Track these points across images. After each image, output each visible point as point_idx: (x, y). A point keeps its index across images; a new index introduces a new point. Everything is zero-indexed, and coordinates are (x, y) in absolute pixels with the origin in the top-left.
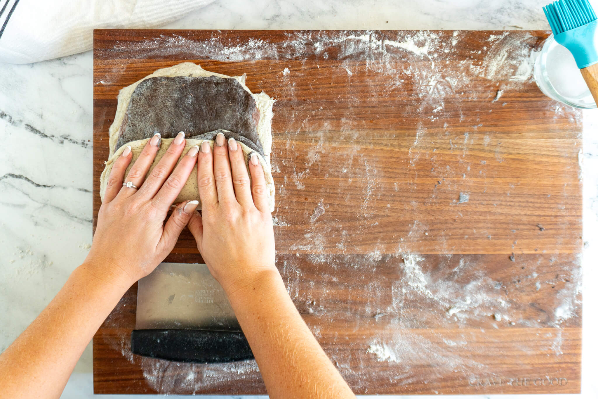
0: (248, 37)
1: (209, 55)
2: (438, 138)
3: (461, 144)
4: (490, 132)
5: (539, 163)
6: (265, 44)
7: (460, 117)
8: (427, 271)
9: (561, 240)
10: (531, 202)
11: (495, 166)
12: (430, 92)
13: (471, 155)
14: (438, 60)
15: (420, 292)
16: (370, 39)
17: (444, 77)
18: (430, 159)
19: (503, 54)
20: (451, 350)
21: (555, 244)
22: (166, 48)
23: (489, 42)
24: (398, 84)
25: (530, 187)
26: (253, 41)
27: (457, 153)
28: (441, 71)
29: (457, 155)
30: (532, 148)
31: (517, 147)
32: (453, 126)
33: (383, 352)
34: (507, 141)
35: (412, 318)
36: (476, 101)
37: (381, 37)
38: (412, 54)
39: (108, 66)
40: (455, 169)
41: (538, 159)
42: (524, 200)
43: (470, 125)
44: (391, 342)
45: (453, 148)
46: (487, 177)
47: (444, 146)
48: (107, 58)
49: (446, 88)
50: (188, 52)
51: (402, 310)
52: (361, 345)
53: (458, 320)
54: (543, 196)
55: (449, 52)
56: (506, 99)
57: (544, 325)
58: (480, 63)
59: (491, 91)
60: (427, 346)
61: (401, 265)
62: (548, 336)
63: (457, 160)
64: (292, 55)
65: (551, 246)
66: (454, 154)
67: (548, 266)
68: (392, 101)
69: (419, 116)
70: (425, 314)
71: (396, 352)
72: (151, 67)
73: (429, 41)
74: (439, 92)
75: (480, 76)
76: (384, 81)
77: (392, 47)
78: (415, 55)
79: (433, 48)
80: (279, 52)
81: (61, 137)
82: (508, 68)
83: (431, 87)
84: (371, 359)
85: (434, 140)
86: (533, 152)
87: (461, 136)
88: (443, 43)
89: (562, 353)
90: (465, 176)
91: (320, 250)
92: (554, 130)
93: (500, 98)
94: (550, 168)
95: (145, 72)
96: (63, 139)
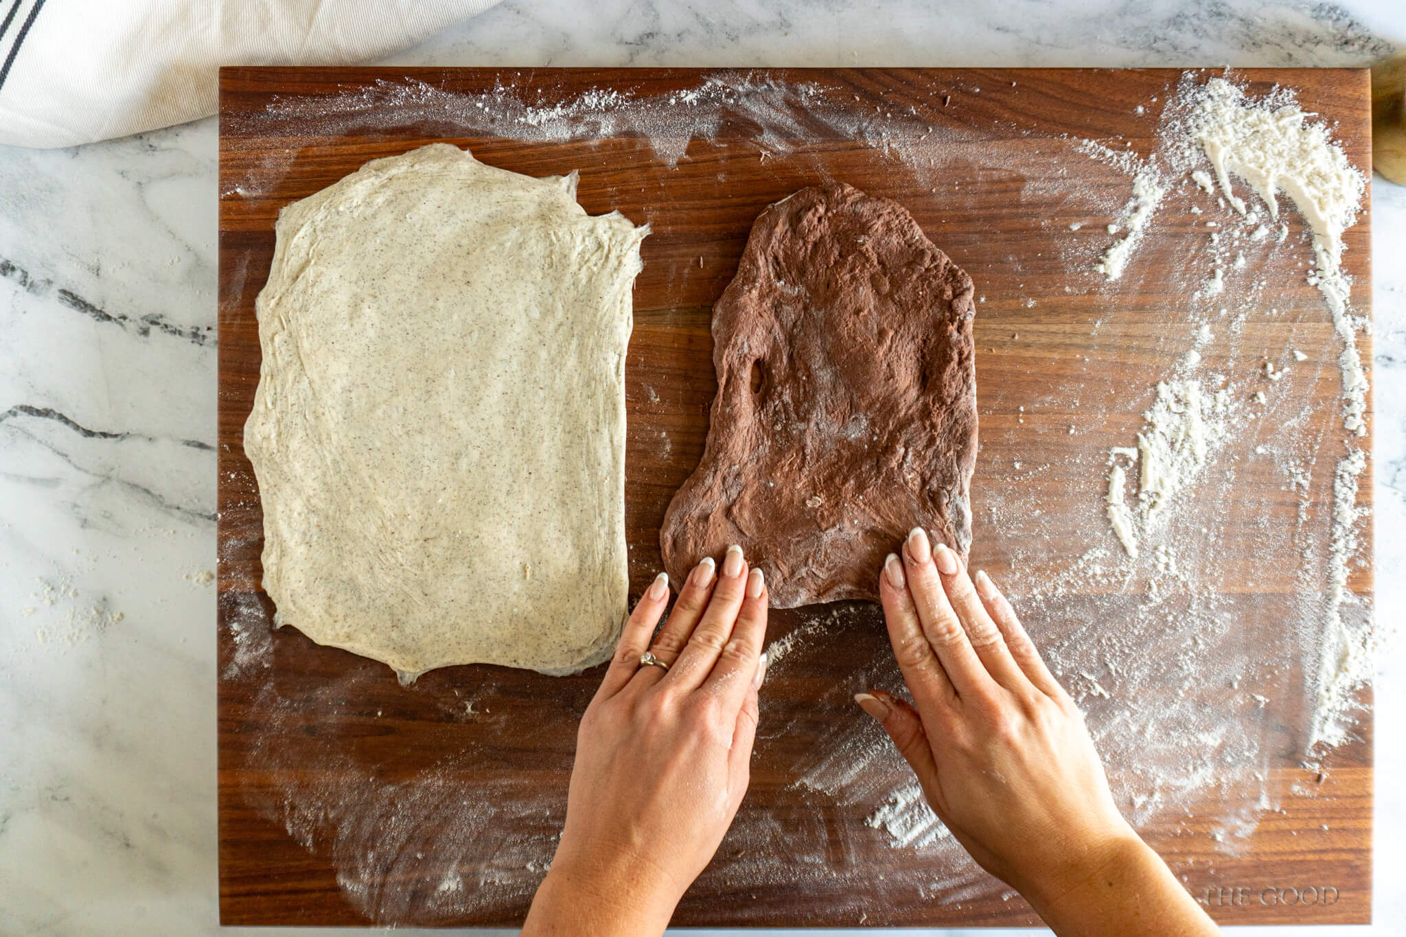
0: (582, 84)
1: (490, 127)
3: (1085, 334)
6: (622, 100)
22: (389, 111)
26: (595, 95)
39: (254, 153)
47: (1044, 340)
48: (250, 133)
50: (442, 120)
57: (1287, 761)
66: (1068, 357)
72: (352, 154)
81: (142, 319)
84: (875, 842)
95: (341, 167)
96: (147, 324)
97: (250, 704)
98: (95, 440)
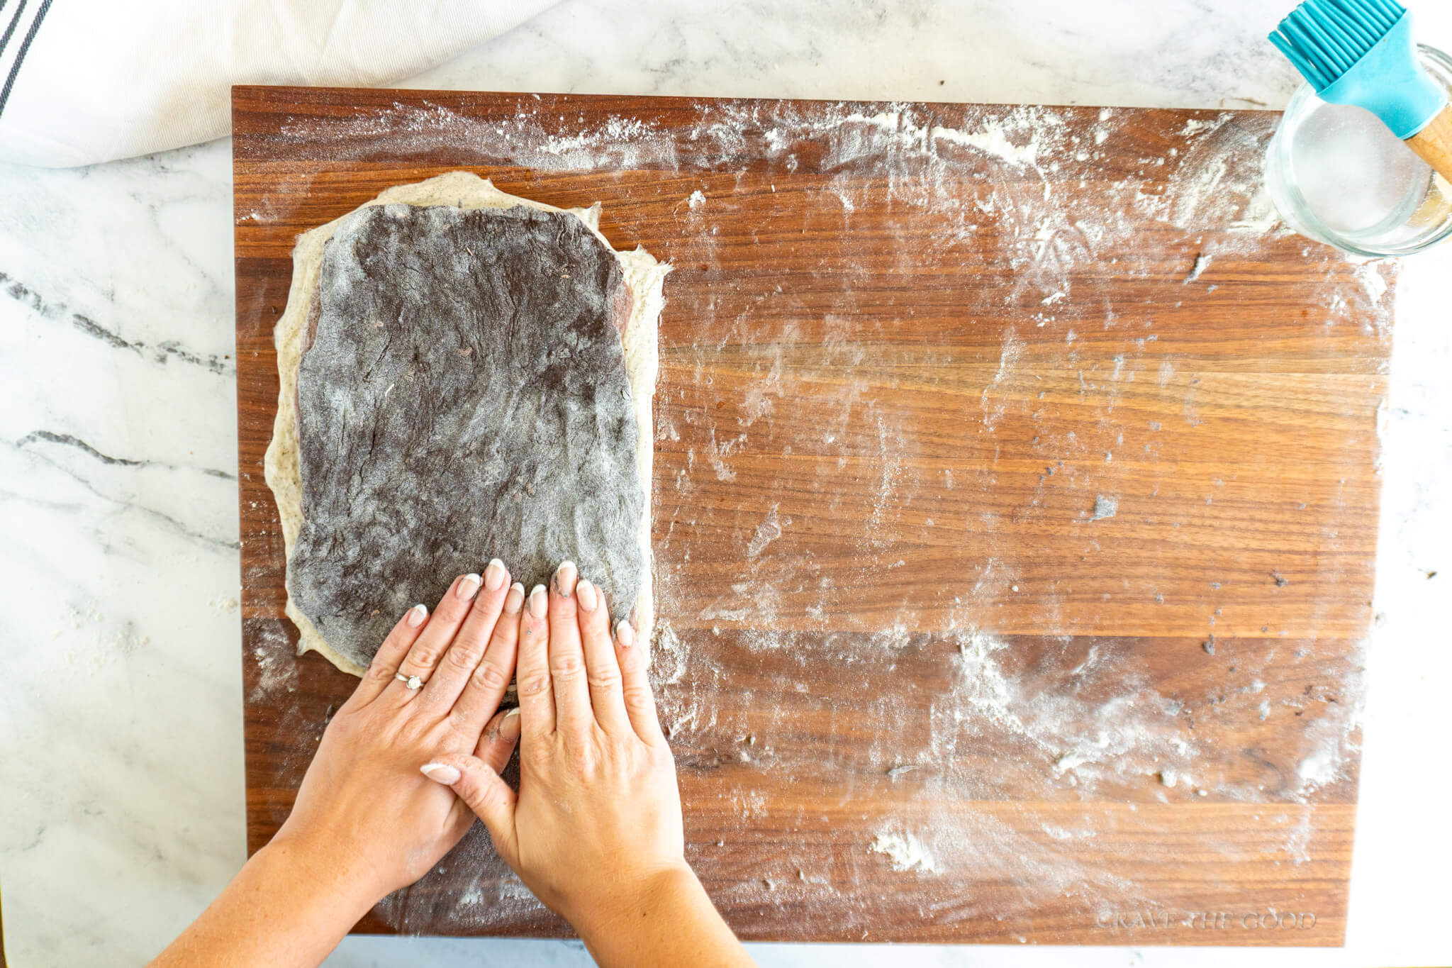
0: (605, 112)
1: (511, 155)
2: (1050, 365)
3: (1104, 381)
4: (1174, 354)
5: (1283, 430)
6: (647, 130)
7: (1105, 317)
8: (1013, 672)
9: (1322, 608)
10: (1260, 521)
11: (1182, 435)
12: (1038, 257)
13: (1126, 409)
14: (1059, 180)
15: (994, 718)
16: (900, 124)
17: (1072, 220)
18: (1031, 417)
19: (1215, 168)
20: (1060, 848)
21: (1309, 617)
22: (407, 136)
23: (1184, 137)
24: (964, 234)
25: (1260, 485)
26: (618, 124)
27: (1095, 401)
28: (1066, 207)
29: (1093, 408)
30: (1270, 393)
31: (1236, 391)
32: (1088, 339)
33: (905, 850)
34: (1212, 376)
35: (974, 776)
36: (1146, 280)
37: (925, 119)
38: (999, 164)
39: (269, 177)
40: (1087, 440)
41: (1284, 420)
42: (1244, 515)
43: (1130, 338)
44: (926, 828)
45: (1086, 392)
46: (1161, 460)
47: (1064, 385)
48: (265, 156)
49: (1075, 248)
50: (461, 146)
51: (951, 759)
52: (856, 834)
53: (1079, 783)
54: (1289, 507)
55: (1088, 160)
56: (1216, 277)
57: (1272, 797)
58: (1160, 188)
59: (1183, 256)
60: (1006, 839)
61: (954, 659)
62: (1280, 821)
63: (1093, 420)
64: (711, 159)
65: (1298, 621)
66: (1087, 403)
67: (1289, 667)
68: (946, 275)
69: (1008, 313)
70: (1003, 769)
71: (936, 850)
72: (371, 181)
73: (1040, 130)
74: (1058, 257)
75: (1159, 219)
76: (930, 227)
77: (951, 146)
78: (1006, 166)
79: (1050, 150)
80: (680, 151)
81: (159, 346)
82: (1225, 201)
83: (1039, 243)
84: (877, 866)
85: (1043, 372)
86: (1273, 403)
87: (1107, 363)
88: (1073, 138)
89: (1308, 859)
90: (1110, 456)
91: (769, 620)
92: (1325, 353)
93: (1203, 273)
94: (1309, 442)
95: (359, 194)
96: (165, 352)
97: (276, 726)
98: (116, 467)
